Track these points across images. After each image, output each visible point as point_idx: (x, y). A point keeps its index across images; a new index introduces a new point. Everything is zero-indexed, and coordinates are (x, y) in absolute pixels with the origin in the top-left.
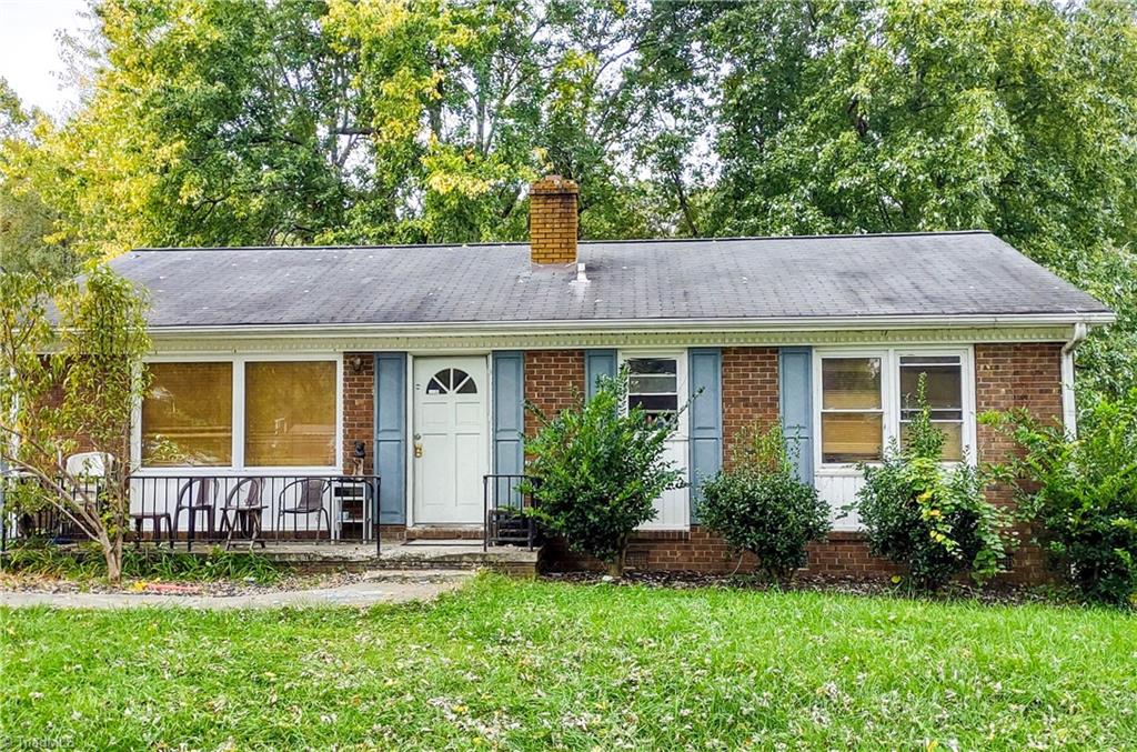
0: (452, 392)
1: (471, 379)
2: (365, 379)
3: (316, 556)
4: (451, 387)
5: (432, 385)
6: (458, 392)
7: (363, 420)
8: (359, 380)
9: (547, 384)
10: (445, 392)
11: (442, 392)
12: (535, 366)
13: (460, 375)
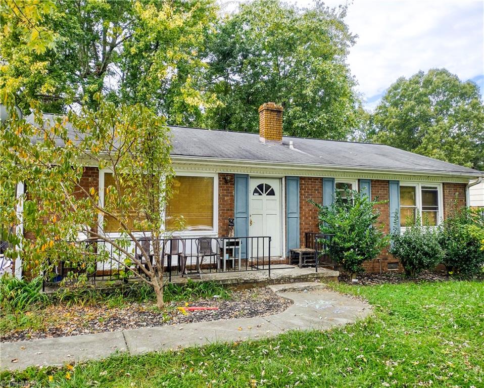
0: (264, 195)
1: (272, 189)
2: (230, 187)
3: (241, 280)
4: (264, 192)
5: (256, 191)
6: (267, 195)
7: (228, 207)
8: (227, 187)
9: (308, 192)
10: (261, 195)
11: (260, 194)
12: (303, 184)
13: (268, 187)
